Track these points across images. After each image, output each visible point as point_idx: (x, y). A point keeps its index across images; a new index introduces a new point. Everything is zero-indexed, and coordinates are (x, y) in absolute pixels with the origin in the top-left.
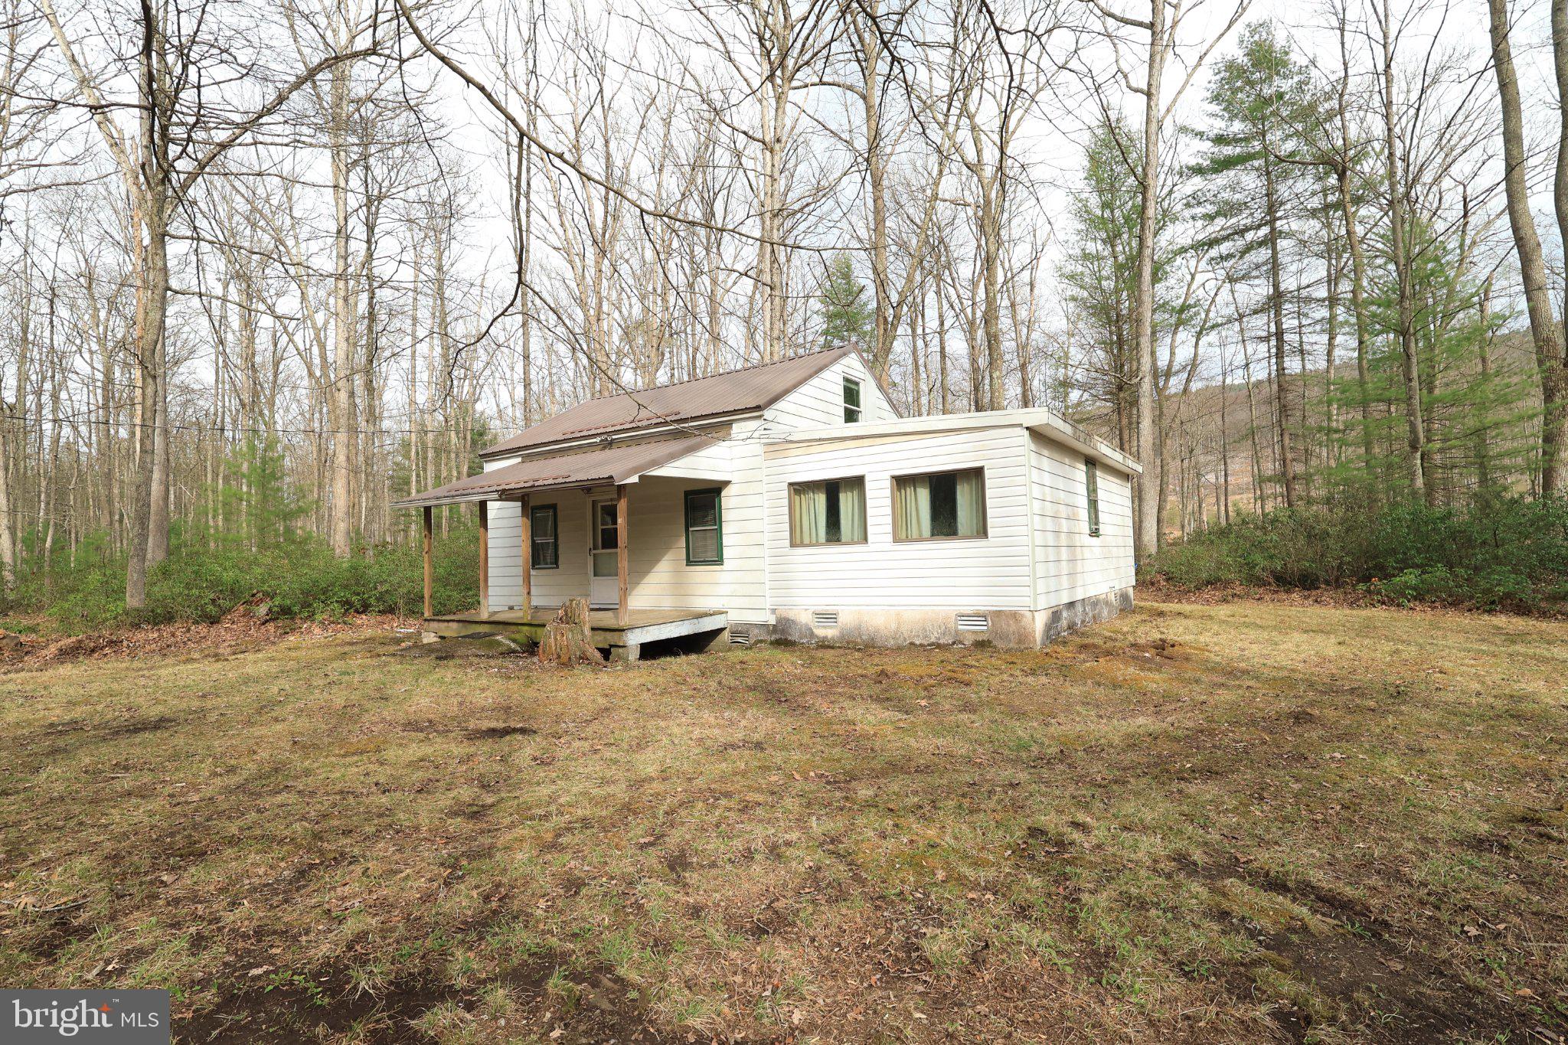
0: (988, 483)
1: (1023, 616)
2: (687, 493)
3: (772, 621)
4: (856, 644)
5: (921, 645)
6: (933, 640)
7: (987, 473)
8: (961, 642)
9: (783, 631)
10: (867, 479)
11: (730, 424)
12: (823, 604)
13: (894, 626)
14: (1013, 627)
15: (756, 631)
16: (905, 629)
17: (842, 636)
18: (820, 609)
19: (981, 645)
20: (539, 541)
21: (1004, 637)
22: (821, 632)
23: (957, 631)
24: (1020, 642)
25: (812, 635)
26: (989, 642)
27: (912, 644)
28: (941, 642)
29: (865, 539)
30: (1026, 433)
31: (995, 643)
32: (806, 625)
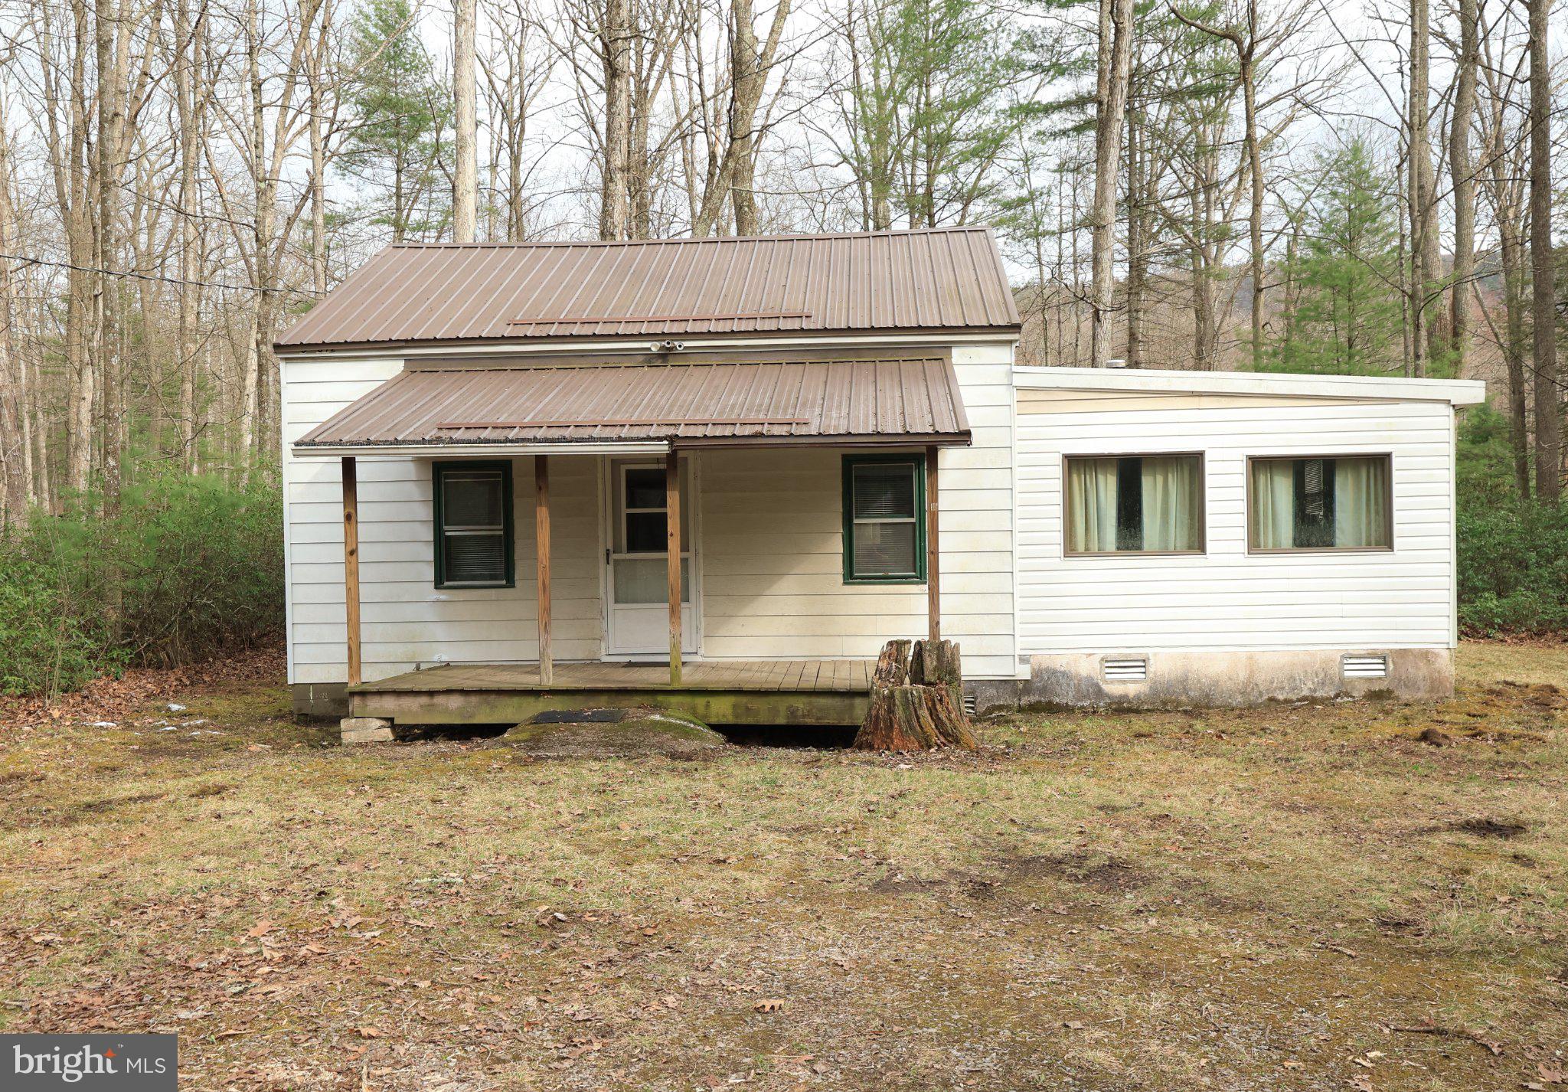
0: (1396, 476)
1: (1436, 655)
2: (848, 461)
3: (1024, 673)
4: (1179, 704)
5: (1286, 701)
6: (1305, 693)
7: (1396, 463)
8: (1348, 695)
9: (1043, 690)
10: (1207, 457)
11: (947, 346)
12: (1119, 644)
13: (1242, 675)
14: (1423, 671)
15: (992, 692)
16: (1261, 678)
17: (1154, 692)
18: (1113, 653)
19: (1376, 696)
20: (451, 531)
21: (1409, 684)
22: (1114, 689)
23: (1342, 680)
24: (1432, 690)
25: (1099, 693)
26: (1389, 692)
27: (1272, 700)
28: (1318, 694)
29: (1202, 549)
30: (1452, 411)
31: (1397, 693)
32: (1089, 678)
